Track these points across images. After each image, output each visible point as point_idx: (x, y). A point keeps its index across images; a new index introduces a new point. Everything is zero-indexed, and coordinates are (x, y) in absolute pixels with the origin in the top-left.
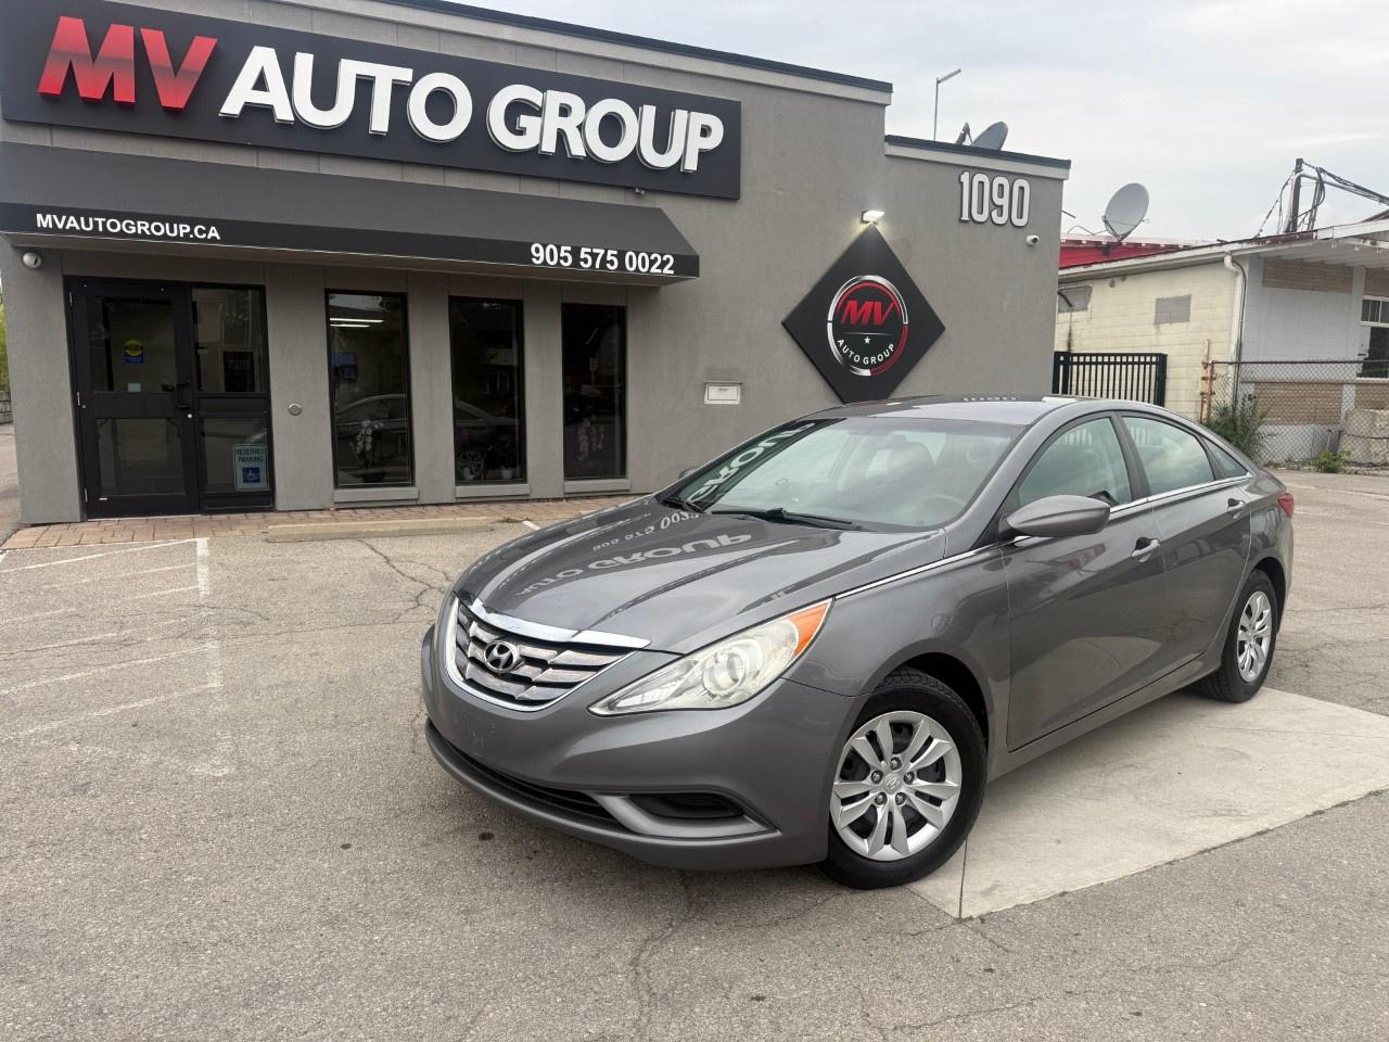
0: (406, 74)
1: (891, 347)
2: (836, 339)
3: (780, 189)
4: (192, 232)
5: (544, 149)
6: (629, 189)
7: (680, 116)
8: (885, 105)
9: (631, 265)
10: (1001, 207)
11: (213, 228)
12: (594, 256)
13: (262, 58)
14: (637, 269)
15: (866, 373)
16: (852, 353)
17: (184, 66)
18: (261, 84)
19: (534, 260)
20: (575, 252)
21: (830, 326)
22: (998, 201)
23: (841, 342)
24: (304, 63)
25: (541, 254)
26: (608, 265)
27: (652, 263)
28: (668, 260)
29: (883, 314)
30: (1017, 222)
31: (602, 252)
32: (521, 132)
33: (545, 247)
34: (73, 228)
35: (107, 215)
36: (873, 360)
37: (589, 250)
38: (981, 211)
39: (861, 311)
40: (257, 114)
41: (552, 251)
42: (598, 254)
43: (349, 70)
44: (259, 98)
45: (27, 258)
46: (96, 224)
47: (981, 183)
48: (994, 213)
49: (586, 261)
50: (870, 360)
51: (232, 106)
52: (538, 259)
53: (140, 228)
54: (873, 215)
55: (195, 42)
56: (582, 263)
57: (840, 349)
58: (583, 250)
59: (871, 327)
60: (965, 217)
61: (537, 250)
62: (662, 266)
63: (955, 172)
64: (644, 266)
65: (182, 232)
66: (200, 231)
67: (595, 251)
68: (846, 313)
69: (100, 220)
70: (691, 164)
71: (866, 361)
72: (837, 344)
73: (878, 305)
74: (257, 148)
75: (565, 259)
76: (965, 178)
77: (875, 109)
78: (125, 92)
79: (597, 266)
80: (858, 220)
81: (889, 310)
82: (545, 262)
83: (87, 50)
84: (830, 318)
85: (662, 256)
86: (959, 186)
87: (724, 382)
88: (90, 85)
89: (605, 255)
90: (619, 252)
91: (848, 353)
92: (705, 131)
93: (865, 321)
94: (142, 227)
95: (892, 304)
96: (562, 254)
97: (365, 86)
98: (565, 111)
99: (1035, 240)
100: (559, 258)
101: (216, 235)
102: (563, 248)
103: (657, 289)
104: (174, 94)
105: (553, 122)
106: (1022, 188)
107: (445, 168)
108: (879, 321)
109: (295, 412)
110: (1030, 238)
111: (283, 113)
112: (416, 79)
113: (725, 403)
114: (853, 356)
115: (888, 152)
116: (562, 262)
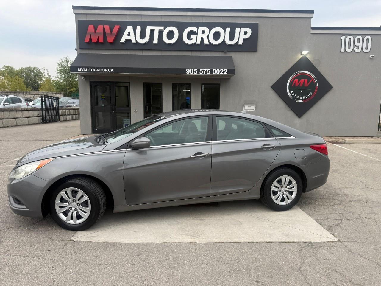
0: (162, 28)
1: (311, 93)
2: (290, 91)
3: (272, 47)
4: (108, 70)
5: (197, 43)
6: (222, 51)
7: (238, 29)
8: (311, 18)
9: (214, 73)
10: (359, 46)
11: (112, 69)
12: (204, 71)
13: (130, 29)
14: (216, 74)
15: (301, 101)
16: (296, 95)
17: (113, 32)
18: (129, 35)
19: (187, 73)
20: (198, 70)
21: (288, 87)
22: (357, 44)
23: (292, 92)
24: (139, 28)
25: (189, 71)
26: (208, 73)
27: (220, 72)
28: (226, 70)
29: (308, 83)
30: (365, 50)
31: (206, 69)
32: (192, 39)
33: (190, 69)
34: (85, 71)
35: (91, 68)
36: (304, 97)
37: (202, 69)
38: (349, 48)
39: (299, 83)
40: (128, 41)
41: (192, 70)
42: (205, 70)
43: (149, 29)
44: (129, 38)
45: (82, 78)
46: (89, 70)
47: (350, 39)
48: (355, 49)
49: (201, 72)
50: (302, 98)
51: (122, 41)
52: (188, 72)
53: (97, 70)
54: (305, 53)
55: (115, 27)
56: (200, 73)
57: (291, 94)
58: (201, 69)
59: (303, 87)
60: (343, 50)
61: (188, 70)
62: (223, 72)
63: (339, 36)
64: (218, 73)
65: (106, 70)
66: (109, 70)
67: (204, 69)
68: (294, 82)
69: (90, 69)
70: (241, 43)
71: (301, 98)
72: (290, 93)
73: (306, 80)
74: (129, 50)
75: (195, 72)
76: (343, 38)
77: (308, 19)
78: (101, 40)
79: (204, 73)
80: (300, 54)
81: (310, 82)
82: (190, 73)
83: (94, 32)
84: (288, 84)
85: (224, 69)
86: (341, 41)
87: (250, 104)
88: (94, 40)
89: (207, 70)
90: (211, 69)
91: (294, 95)
92: (246, 33)
93: (301, 85)
94: (98, 70)
95: (312, 80)
96: (195, 71)
97: (152, 32)
98: (203, 32)
99: (372, 57)
100: (194, 72)
101: (113, 71)
102: (195, 69)
103: (230, 78)
104: (110, 39)
105: (200, 35)
106: (368, 39)
107: (172, 50)
108: (306, 85)
109: (136, 112)
110: (371, 56)
111: (134, 41)
112: (164, 29)
113: (250, 110)
114: (296, 96)
115: (311, 33)
116: (194, 73)
